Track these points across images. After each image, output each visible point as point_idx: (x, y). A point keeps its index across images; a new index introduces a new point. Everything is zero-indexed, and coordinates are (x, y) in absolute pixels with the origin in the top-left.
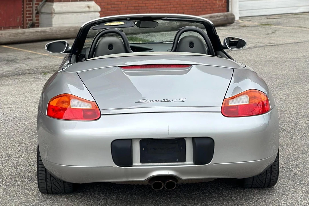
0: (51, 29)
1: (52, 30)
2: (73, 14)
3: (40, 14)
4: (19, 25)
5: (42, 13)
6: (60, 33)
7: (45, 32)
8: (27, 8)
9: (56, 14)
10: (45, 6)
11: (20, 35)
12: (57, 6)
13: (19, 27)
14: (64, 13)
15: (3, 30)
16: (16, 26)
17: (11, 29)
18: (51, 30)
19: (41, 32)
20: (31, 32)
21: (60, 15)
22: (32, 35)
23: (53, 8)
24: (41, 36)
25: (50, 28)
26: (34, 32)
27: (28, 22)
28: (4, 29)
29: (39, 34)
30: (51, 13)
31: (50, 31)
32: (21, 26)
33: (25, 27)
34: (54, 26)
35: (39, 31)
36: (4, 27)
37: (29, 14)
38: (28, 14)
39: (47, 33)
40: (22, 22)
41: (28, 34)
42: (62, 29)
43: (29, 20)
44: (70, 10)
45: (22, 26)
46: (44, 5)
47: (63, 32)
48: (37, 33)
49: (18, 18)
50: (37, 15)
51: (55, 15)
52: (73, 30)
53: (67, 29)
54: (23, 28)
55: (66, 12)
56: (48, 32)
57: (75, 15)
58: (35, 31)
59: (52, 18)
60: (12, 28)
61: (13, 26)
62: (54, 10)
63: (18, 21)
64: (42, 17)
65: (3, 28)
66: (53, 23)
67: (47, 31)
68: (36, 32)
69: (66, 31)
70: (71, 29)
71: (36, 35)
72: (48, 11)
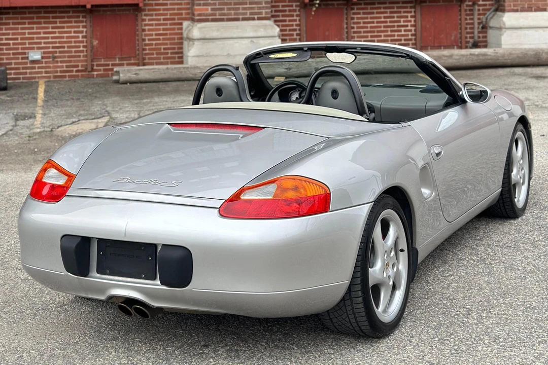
0: (497, 51)
1: (497, 53)
2: (536, 29)
3: (488, 28)
4: (454, 44)
5: (491, 28)
6: (510, 58)
7: (485, 55)
8: (466, 19)
9: (508, 30)
10: (495, 17)
11: (446, 58)
12: (509, 18)
13: (455, 47)
14: (521, 28)
15: (429, 50)
16: (449, 46)
17: (442, 50)
18: (495, 53)
19: (478, 55)
20: (463, 56)
21: (516, 31)
22: (464, 59)
23: (502, 21)
24: (479, 61)
25: (495, 50)
26: (467, 55)
27: (468, 40)
28: (431, 49)
29: (475, 58)
30: (500, 29)
31: (493, 54)
32: (457, 46)
33: (463, 46)
34: (503, 46)
35: (476, 53)
36: (431, 46)
37: (470, 28)
38: (468, 29)
39: (489, 57)
40: (460, 40)
41: (458, 57)
42: (514, 52)
43: (471, 38)
44: (532, 24)
45: (460, 45)
46: (494, 15)
47: (515, 56)
48: (473, 57)
49: (453, 35)
50: (484, 30)
51: (505, 31)
52: (532, 53)
53: (522, 52)
54: (461, 48)
55: (525, 27)
56: (490, 55)
57: (541, 31)
58: (468, 53)
59: (501, 35)
60: (444, 48)
61: (445, 44)
62: (504, 24)
63: (453, 38)
64: (491, 33)
65: (429, 48)
66: (503, 42)
67: (489, 53)
68: (471, 55)
69: (520, 55)
70: (529, 53)
71: (471, 59)
72: (498, 26)
